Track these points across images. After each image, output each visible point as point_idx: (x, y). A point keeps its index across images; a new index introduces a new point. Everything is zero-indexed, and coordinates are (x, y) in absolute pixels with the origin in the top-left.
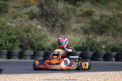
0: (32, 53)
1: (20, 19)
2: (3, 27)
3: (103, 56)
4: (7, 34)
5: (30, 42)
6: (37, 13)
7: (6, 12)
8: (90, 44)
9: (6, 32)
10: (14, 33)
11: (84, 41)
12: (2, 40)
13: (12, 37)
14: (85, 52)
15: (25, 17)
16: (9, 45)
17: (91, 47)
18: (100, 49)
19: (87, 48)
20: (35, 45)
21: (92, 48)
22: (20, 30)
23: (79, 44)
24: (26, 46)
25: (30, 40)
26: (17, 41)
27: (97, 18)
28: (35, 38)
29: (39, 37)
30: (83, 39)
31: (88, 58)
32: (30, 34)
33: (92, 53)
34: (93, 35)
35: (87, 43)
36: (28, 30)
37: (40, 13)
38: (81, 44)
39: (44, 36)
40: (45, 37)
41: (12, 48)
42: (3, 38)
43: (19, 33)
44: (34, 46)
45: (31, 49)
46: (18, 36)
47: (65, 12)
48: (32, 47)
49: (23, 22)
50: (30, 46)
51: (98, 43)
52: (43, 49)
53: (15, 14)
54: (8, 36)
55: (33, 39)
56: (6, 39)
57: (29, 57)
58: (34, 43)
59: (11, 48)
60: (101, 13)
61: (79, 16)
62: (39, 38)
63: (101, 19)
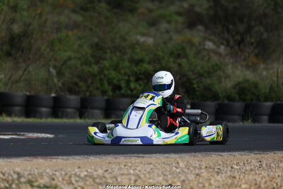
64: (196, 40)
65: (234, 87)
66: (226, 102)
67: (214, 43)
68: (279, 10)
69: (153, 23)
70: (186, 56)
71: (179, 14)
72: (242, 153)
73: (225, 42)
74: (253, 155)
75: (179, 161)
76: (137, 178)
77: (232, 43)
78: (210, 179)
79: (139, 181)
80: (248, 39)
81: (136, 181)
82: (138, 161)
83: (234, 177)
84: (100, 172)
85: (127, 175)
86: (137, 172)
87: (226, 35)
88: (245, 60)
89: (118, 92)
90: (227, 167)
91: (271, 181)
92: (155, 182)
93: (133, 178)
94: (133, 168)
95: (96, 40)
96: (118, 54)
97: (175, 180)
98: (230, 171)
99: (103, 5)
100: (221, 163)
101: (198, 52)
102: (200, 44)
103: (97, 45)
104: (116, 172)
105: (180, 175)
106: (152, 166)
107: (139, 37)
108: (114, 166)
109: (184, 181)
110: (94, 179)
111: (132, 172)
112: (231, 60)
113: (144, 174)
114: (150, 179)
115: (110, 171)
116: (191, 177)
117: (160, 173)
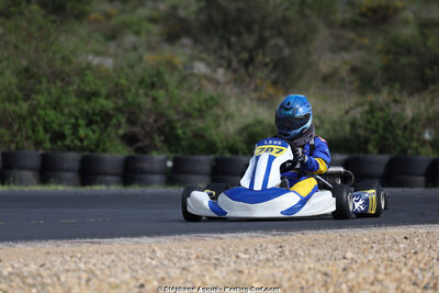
0: (170, 164)
1: (129, 39)
2: (67, 69)
3: (423, 169)
4: (80, 94)
5: (163, 121)
6: (193, 17)
7: (80, 16)
8: (377, 125)
9: (75, 87)
10: (104, 91)
11: (358, 116)
12: (63, 119)
13: (98, 107)
14: (361, 155)
15: (149, 33)
16: (86, 136)
17: (383, 138)
18: (414, 144)
19: (367, 141)
20: (180, 132)
21: (387, 139)
22: (127, 79)
23: (338, 128)
24: (149, 135)
25: (161, 115)
26: (114, 121)
27: (408, 32)
28: (180, 109)
29: (197, 105)
30: (351, 108)
31: (371, 177)
32: (160, 94)
33: (385, 158)
34: (390, 93)
35: (369, 122)
36: (155, 79)
37: (203, 17)
38: (348, 127)
39: (212, 99)
40: (217, 104)
41: (97, 145)
42: (66, 111)
43: (122, 92)
44: (177, 136)
45: (165, 148)
46: (121, 103)
47: (292, 14)
48: (171, 140)
49: (141, 51)
50: (162, 138)
51: (407, 121)
52: (211, 148)
53: (113, 22)
54: (83, 101)
55: (172, 112)
56: (76, 112)
57: (157, 178)
58: (178, 125)
59: (93, 147)
60: (424, 15)
61: (343, 26)
62: (195, 109)
63: (423, 34)
64: (180, 60)
65: (240, 132)
66: (228, 155)
67: (208, 65)
68: (307, 12)
69: (112, 36)
70: (164, 86)
71: (153, 20)
72: (253, 234)
73: (224, 63)
74: (269, 237)
75: (156, 249)
76: (90, 275)
77: (235, 64)
78: (204, 276)
79: (94, 280)
80: (260, 58)
81: (88, 280)
82: (91, 249)
83: (241, 272)
84: (33, 267)
85: (74, 271)
86: (91, 266)
87: (226, 52)
88: (256, 89)
89: (59, 143)
90: (230, 257)
91: (297, 277)
92: (118, 282)
93: (84, 276)
94: (83, 260)
95: (25, 63)
96: (59, 83)
97: (150, 278)
98: (235, 262)
99: (35, 7)
100: (220, 250)
101: (183, 79)
102: (185, 67)
103: (27, 70)
104: (58, 266)
105: (157, 270)
106: (113, 256)
107: (90, 57)
108: (54, 258)
109: (163, 279)
110: (23, 279)
111: (82, 266)
112: (235, 91)
113: (101, 269)
114: (111, 276)
115: (48, 265)
116: (175, 272)
117: (126, 267)
